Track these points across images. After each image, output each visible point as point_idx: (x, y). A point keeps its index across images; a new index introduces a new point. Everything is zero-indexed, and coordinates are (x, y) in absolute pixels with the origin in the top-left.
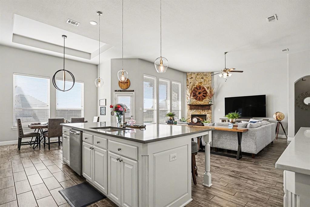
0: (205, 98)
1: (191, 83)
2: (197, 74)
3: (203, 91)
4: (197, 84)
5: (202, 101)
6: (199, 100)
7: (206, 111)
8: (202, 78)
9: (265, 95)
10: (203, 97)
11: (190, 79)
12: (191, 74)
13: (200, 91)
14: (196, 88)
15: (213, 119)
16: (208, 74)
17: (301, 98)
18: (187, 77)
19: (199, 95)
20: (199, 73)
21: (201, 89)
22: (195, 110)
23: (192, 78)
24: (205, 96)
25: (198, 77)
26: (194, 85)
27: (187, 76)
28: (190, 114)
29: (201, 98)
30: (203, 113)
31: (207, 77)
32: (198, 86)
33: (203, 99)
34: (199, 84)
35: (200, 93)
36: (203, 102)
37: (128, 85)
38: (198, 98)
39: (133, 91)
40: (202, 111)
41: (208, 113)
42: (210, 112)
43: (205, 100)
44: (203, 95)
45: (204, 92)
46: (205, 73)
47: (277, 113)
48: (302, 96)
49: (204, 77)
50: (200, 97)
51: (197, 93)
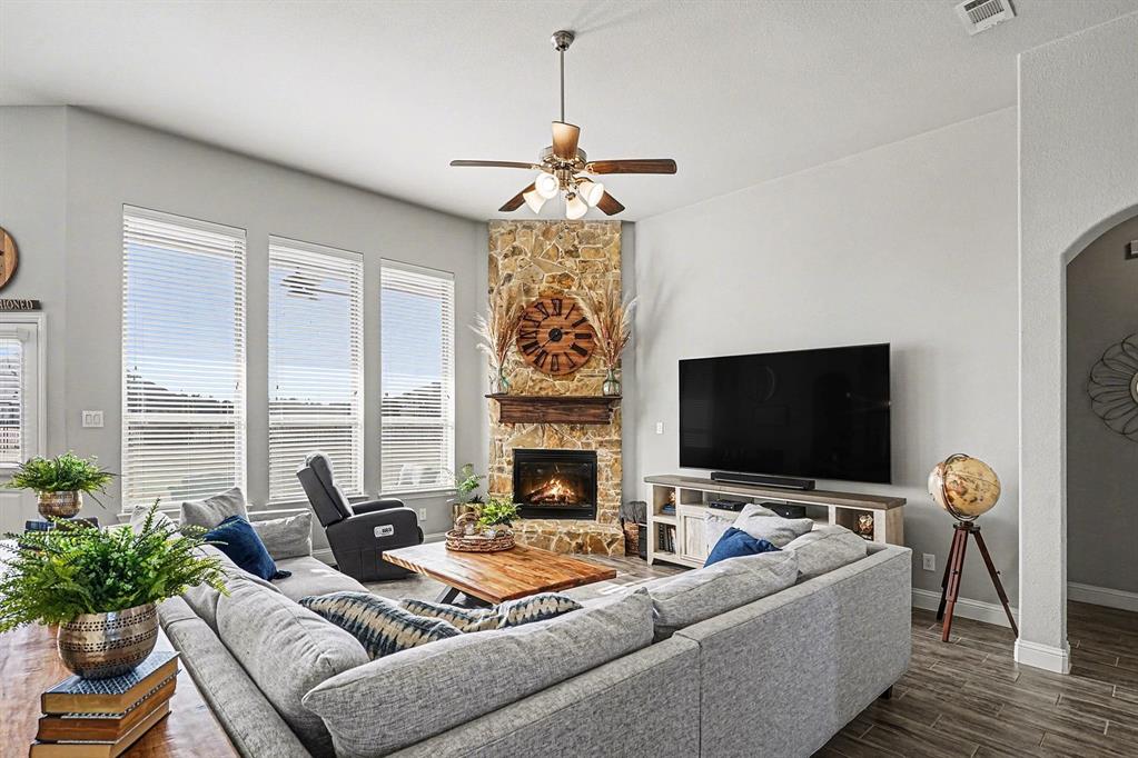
0: (583, 360)
1: (509, 277)
2: (545, 234)
3: (574, 326)
4: (542, 286)
5: (570, 375)
6: (555, 370)
7: (590, 430)
8: (572, 253)
9: (887, 347)
10: (576, 358)
11: (506, 256)
12: (510, 232)
13: (556, 322)
14: (539, 306)
15: (629, 474)
16: (604, 229)
17: (1119, 369)
18: (490, 249)
19: (553, 347)
20: (554, 229)
21: (565, 312)
22: (530, 427)
23: (515, 251)
24: (583, 352)
25: (548, 246)
26: (528, 292)
27: (492, 243)
28: (507, 449)
29: (563, 359)
30: (576, 442)
31: (597, 250)
32: (547, 297)
33: (574, 367)
34: (556, 286)
35: (556, 335)
36: (573, 385)
38: (549, 358)
39: (37, 306)
40: (572, 429)
41: (601, 444)
42: (616, 437)
43: (585, 371)
44: (574, 347)
45: (578, 331)
46: (586, 228)
47: (951, 460)
48: (1123, 358)
49: (581, 247)
50: (556, 355)
51: (544, 335)
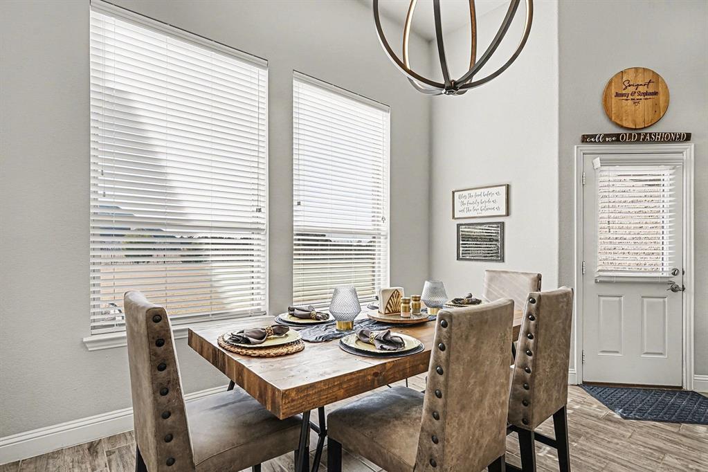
37: (656, 104)
39: (688, 137)
